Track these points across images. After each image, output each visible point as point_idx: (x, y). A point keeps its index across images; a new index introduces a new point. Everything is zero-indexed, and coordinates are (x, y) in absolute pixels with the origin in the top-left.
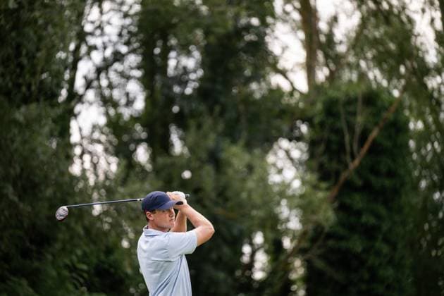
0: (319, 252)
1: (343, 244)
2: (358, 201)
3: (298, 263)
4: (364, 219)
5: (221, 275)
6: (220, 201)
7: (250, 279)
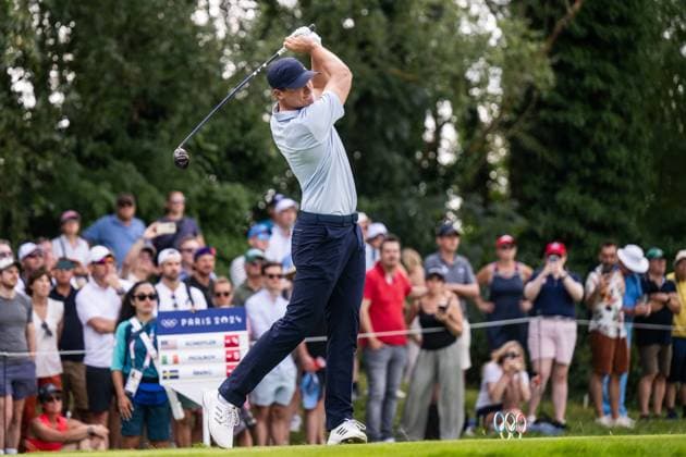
0: (527, 126)
1: (560, 116)
2: (579, 58)
3: (499, 141)
4: (588, 81)
5: (397, 158)
6: (395, 57)
7: (435, 162)
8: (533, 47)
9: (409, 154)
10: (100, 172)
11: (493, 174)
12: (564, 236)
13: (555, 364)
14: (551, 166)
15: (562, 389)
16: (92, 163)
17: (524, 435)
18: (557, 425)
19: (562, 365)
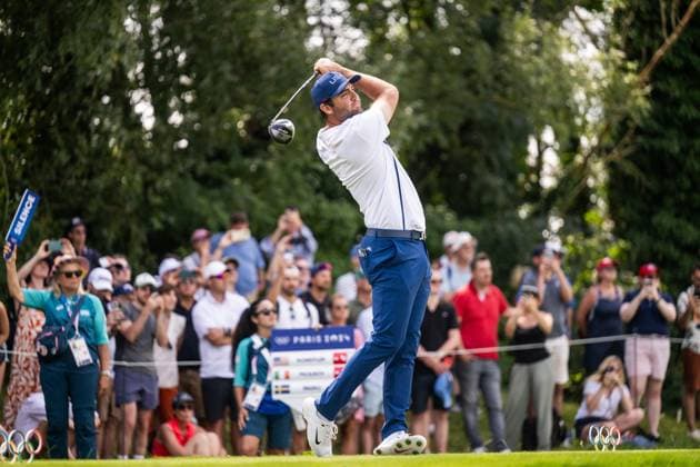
0: (627, 152)
1: (657, 143)
2: (674, 88)
3: (598, 167)
4: (683, 109)
5: (496, 181)
6: (498, 85)
7: (537, 186)
8: (628, 79)
9: (512, 178)
10: (216, 192)
11: (593, 197)
12: (660, 257)
13: (650, 380)
14: (648, 191)
15: (657, 403)
16: (206, 181)
17: (619, 447)
18: (651, 438)
19: (658, 381)
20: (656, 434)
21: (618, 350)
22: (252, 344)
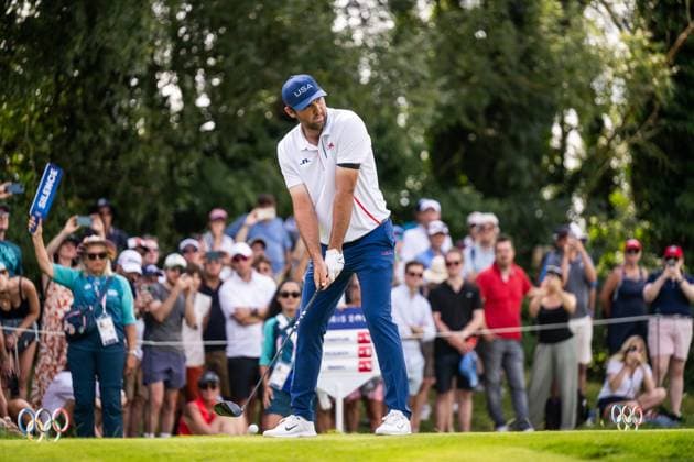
0: (648, 135)
1: (680, 125)
3: (622, 148)
5: (523, 163)
6: (524, 68)
7: (561, 168)
8: (655, 59)
9: (538, 159)
10: (242, 172)
11: (616, 179)
12: (683, 238)
13: (673, 359)
14: (672, 173)
16: (234, 164)
17: (641, 427)
18: (673, 417)
19: (680, 360)
20: (679, 414)
21: (641, 330)
22: (277, 323)
